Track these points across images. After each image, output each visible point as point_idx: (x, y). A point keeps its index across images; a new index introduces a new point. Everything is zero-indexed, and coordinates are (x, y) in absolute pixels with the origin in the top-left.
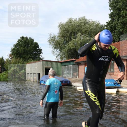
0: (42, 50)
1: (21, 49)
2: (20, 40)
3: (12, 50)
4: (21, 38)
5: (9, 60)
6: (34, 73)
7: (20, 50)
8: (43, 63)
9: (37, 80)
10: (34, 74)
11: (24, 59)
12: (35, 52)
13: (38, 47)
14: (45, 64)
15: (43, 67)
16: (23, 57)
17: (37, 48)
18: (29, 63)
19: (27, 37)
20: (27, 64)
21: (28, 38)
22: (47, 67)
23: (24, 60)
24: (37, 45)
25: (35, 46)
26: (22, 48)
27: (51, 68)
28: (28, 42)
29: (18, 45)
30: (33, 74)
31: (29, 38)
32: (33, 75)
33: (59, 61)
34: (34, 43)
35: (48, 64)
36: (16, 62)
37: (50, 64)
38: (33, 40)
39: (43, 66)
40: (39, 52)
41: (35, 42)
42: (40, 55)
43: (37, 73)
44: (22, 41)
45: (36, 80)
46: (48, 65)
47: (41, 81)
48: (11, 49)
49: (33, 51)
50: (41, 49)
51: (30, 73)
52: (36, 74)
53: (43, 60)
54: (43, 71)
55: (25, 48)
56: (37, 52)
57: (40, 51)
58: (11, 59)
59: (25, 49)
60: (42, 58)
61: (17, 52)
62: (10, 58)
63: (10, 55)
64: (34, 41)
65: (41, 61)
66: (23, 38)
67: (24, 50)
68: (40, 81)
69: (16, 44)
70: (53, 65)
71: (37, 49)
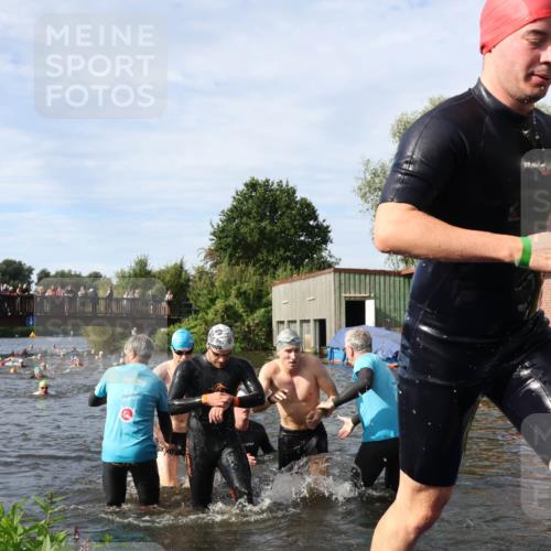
0: (328, 227)
1: (249, 229)
2: (243, 195)
3: (214, 234)
4: (246, 185)
5: (207, 273)
6: (302, 321)
7: (244, 230)
8: (337, 279)
9: (315, 347)
10: (305, 325)
11: (261, 266)
12: (302, 238)
13: (316, 218)
14: (343, 282)
15: (338, 294)
16: (258, 261)
17: (311, 223)
18: (282, 282)
19: (267, 181)
20: (275, 285)
21: (273, 183)
22: (353, 294)
23: (261, 270)
24: (308, 211)
25: (300, 215)
26: (252, 224)
27: (369, 298)
28: (275, 201)
29: (236, 213)
30: (298, 323)
31: (275, 186)
32: (301, 326)
33: (400, 269)
34: (296, 203)
35: (357, 282)
36: (233, 279)
37: (363, 285)
38: (294, 192)
39: (338, 290)
40: (319, 236)
41: (302, 199)
42: (321, 250)
43: (315, 320)
44: (251, 197)
45: (312, 345)
46: (357, 288)
47: (332, 351)
48: (212, 230)
49: (296, 233)
50: (325, 224)
51: (289, 322)
52: (312, 323)
53: (337, 267)
54: (338, 312)
55: (263, 224)
56: (313, 239)
57: (322, 234)
58: (211, 267)
59: (265, 228)
60: (333, 260)
61: (234, 240)
62: (210, 263)
63: (210, 254)
64: (299, 196)
65: (327, 271)
66: (253, 185)
67: (262, 232)
68: (329, 350)
69: (231, 211)
70: (377, 287)
71: (312, 227)
